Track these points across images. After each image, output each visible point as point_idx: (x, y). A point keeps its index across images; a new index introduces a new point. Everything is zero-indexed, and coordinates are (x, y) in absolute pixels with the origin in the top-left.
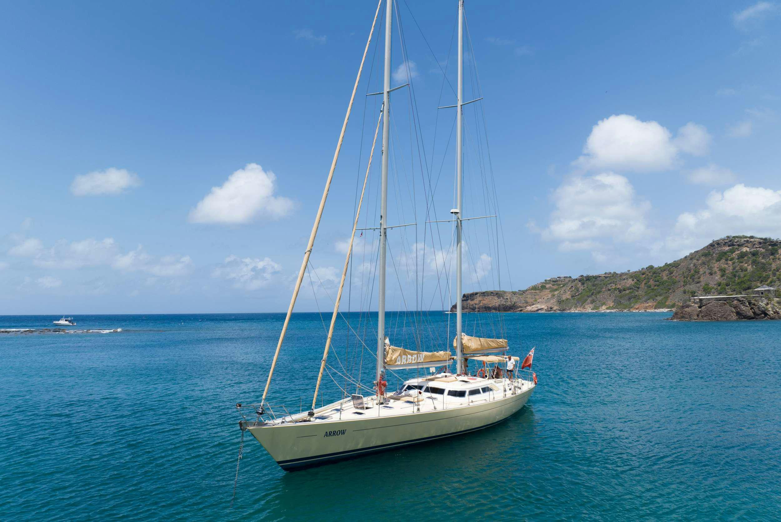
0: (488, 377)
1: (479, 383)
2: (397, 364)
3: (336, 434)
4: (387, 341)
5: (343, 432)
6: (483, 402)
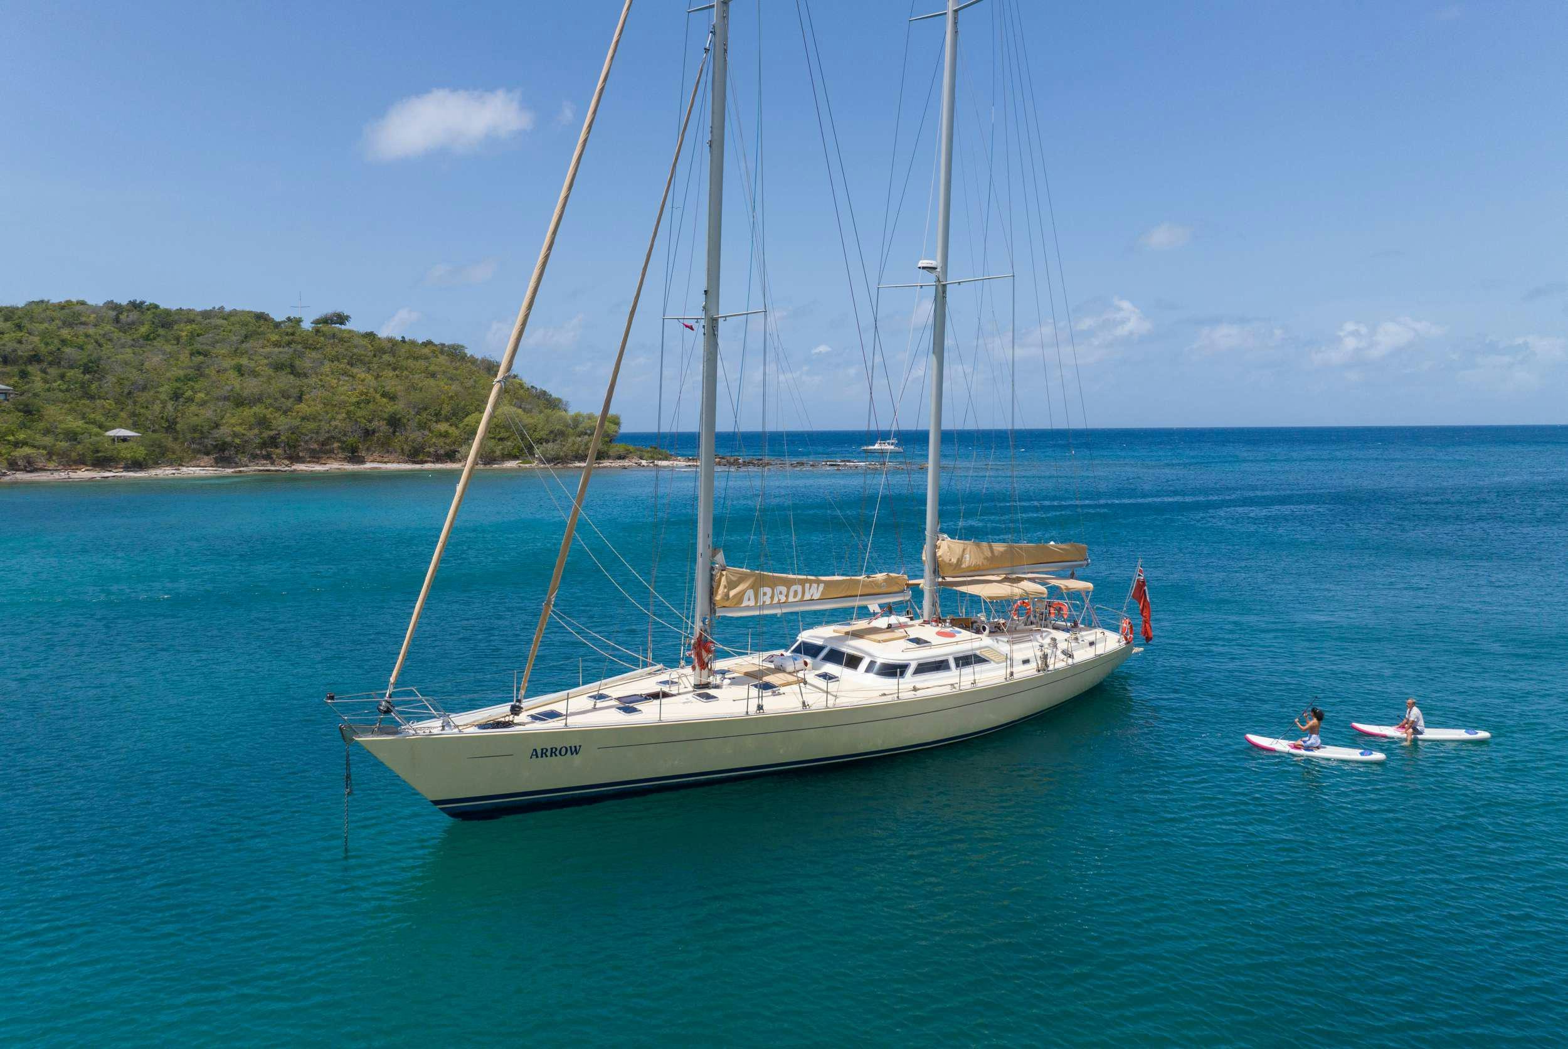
0: (987, 631)
1: (965, 641)
2: (743, 605)
3: (557, 753)
4: (720, 557)
5: (575, 751)
6: (947, 690)
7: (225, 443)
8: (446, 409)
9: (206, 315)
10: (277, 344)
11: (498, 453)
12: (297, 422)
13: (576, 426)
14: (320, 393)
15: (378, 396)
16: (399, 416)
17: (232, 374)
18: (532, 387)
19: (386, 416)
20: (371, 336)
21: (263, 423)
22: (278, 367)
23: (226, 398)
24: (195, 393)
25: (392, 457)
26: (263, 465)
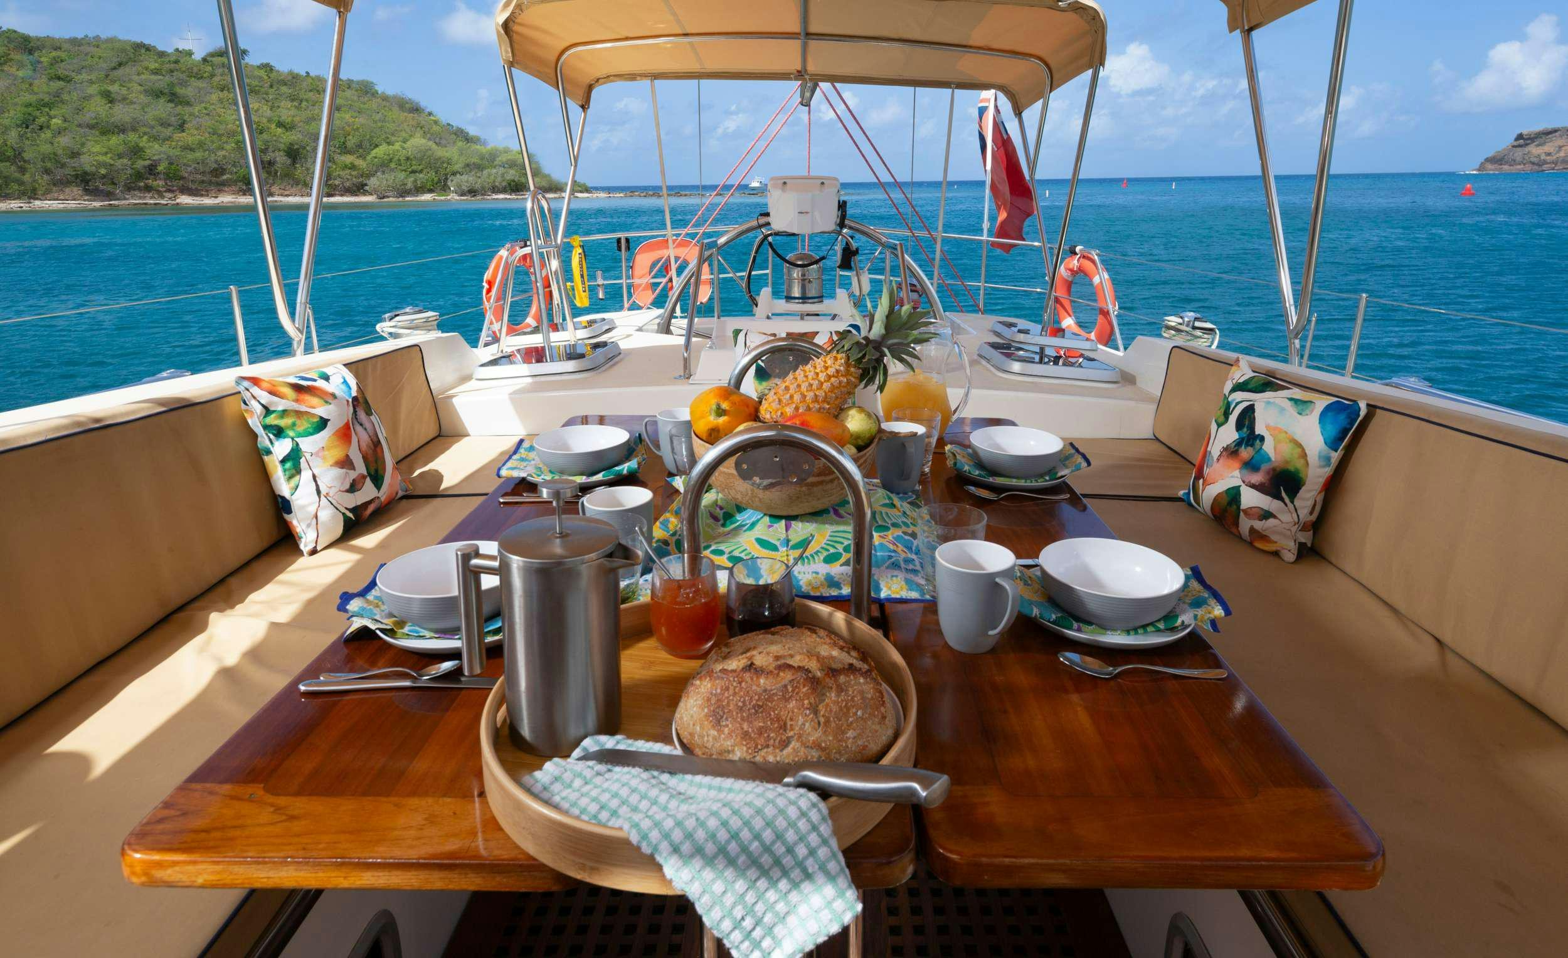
7: (86, 173)
8: (351, 142)
9: (74, 42)
10: (156, 72)
11: (410, 185)
12: (177, 152)
13: (493, 160)
14: (207, 122)
15: (273, 126)
16: (296, 147)
17: (98, 100)
18: (448, 124)
19: (282, 146)
20: (267, 68)
21: (136, 152)
22: (157, 94)
23: (91, 127)
24: (51, 118)
25: (293, 190)
26: (140, 198)
